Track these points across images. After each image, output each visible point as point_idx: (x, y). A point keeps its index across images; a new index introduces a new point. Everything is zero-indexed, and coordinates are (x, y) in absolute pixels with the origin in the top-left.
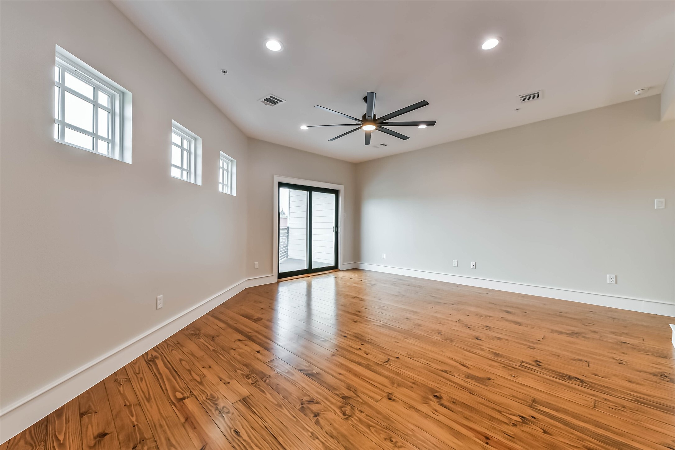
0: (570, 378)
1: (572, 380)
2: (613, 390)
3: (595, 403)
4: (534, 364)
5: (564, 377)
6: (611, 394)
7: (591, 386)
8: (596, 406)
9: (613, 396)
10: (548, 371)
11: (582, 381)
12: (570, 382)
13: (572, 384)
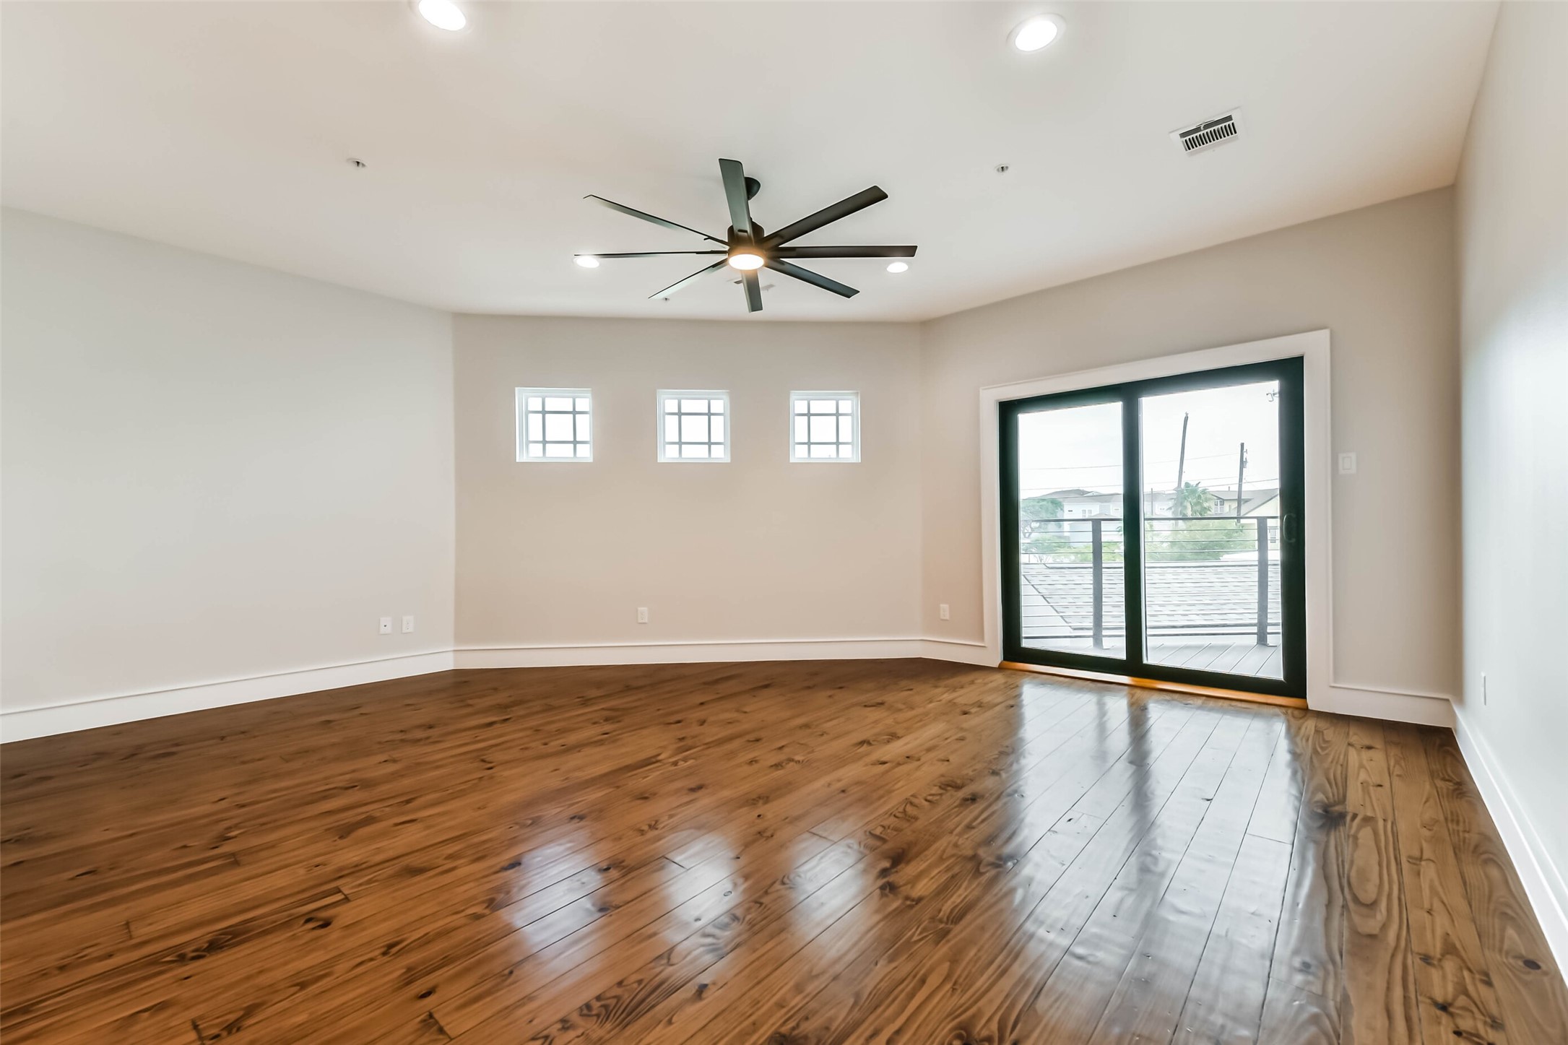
0: (214, 946)
1: (206, 945)
2: (94, 996)
3: (130, 932)
4: (324, 914)
5: (230, 937)
6: (97, 980)
7: (155, 963)
8: (126, 929)
9: (90, 978)
10: (275, 922)
11: (182, 959)
12: (209, 937)
13: (200, 935)
